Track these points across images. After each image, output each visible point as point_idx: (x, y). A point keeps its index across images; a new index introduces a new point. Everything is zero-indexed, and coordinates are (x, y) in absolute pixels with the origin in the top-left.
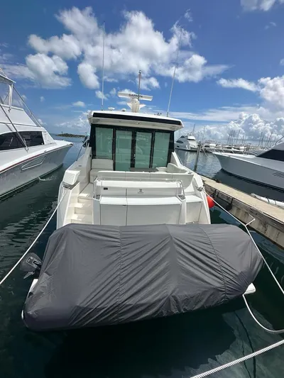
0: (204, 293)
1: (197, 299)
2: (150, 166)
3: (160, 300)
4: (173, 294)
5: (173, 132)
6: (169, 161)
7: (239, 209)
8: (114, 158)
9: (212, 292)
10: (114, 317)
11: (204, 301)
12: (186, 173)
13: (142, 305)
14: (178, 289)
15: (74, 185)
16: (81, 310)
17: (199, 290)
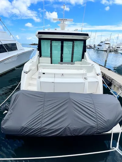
0: (85, 127)
1: (81, 130)
2: (72, 61)
3: (61, 128)
4: (68, 126)
5: (86, 40)
6: (83, 57)
7: (115, 86)
8: (51, 57)
9: (89, 127)
10: (39, 133)
11: (85, 131)
12: (90, 65)
13: (52, 129)
14: (71, 124)
15: (29, 71)
16: (24, 128)
17: (82, 126)
